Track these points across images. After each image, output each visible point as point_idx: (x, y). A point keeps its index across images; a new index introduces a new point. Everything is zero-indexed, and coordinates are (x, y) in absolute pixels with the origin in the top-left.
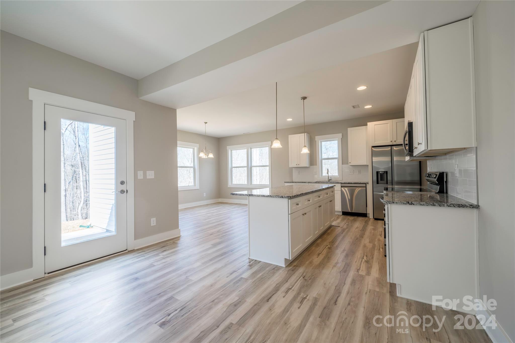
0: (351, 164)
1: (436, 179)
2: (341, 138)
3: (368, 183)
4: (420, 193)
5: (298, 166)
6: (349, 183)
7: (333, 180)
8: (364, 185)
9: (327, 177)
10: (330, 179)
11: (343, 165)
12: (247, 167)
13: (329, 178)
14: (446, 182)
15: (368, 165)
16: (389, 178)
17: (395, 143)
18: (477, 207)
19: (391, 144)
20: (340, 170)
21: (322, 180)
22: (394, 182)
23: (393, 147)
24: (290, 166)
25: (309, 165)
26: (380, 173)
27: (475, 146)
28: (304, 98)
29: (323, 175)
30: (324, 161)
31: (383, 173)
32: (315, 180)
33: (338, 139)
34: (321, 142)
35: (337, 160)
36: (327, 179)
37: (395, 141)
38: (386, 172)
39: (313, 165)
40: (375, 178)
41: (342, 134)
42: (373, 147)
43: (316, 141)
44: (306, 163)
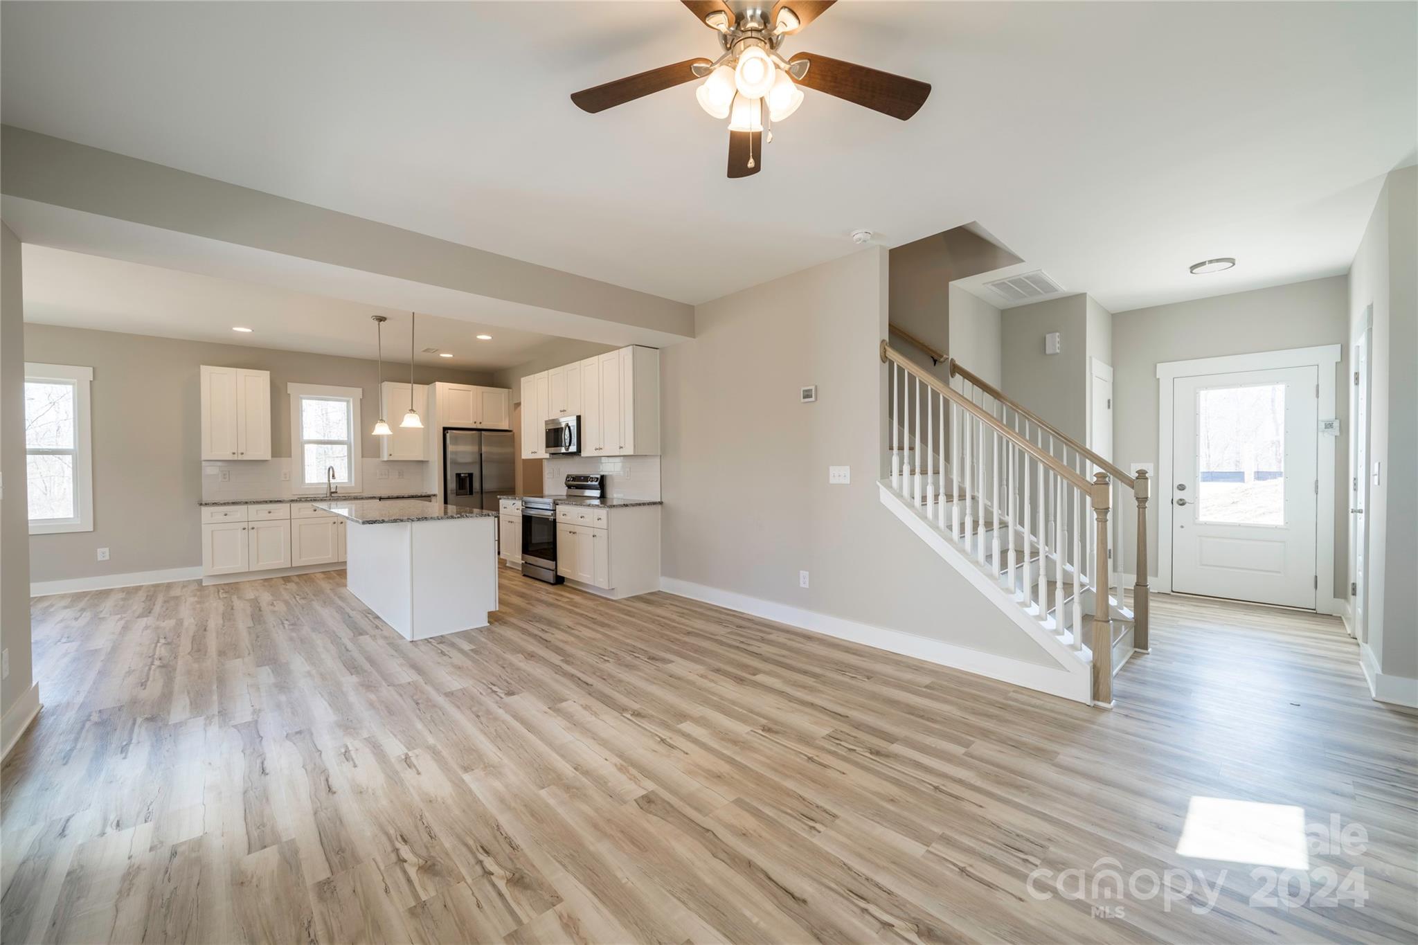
0: (388, 459)
2: (361, 400)
5: (240, 458)
7: (341, 492)
9: (325, 486)
10: (333, 490)
11: (364, 459)
13: (330, 489)
14: (605, 485)
15: (437, 462)
16: (476, 485)
17: (481, 427)
18: (660, 503)
19: (474, 426)
20: (357, 471)
21: (311, 494)
22: (483, 491)
23: (483, 432)
24: (205, 455)
25: (272, 457)
26: (462, 475)
27: (659, 454)
28: (381, 319)
29: (307, 481)
30: (307, 446)
31: (467, 475)
32: (287, 496)
33: (351, 400)
34: (302, 398)
35: (346, 446)
36: (323, 492)
37: (480, 423)
38: (471, 475)
39: (280, 457)
40: (452, 485)
41: (363, 390)
42: (445, 429)
43: (289, 394)
44: (264, 452)
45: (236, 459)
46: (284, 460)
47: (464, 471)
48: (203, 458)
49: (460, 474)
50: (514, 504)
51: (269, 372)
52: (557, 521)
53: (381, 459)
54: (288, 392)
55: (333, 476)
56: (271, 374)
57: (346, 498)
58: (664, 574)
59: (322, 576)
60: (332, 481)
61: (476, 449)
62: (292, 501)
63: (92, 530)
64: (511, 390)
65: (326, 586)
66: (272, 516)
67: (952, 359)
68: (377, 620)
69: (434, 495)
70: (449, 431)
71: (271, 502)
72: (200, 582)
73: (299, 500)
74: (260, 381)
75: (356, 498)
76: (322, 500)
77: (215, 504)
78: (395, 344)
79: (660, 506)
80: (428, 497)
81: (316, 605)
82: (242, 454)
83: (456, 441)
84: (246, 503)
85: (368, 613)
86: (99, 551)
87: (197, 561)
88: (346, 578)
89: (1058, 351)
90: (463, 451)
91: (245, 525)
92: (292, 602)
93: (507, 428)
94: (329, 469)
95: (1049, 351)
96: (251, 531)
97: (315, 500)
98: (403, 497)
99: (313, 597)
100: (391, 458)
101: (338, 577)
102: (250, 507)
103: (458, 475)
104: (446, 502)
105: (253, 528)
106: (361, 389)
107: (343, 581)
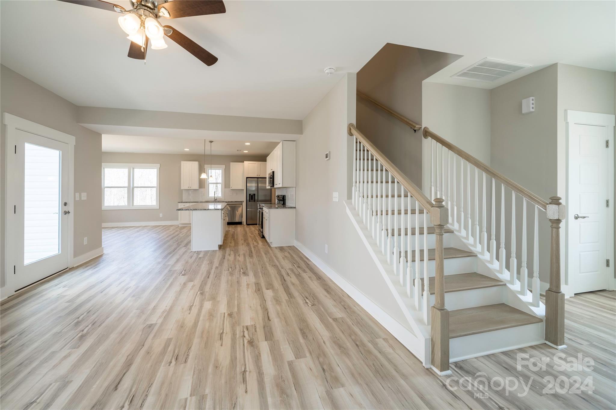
0: (232, 188)
1: (282, 199)
2: (225, 169)
3: (243, 202)
4: (271, 205)
5: (190, 189)
6: (231, 202)
7: (218, 199)
8: (241, 203)
9: (214, 198)
10: (216, 199)
11: (225, 189)
12: (129, 187)
14: (285, 199)
15: (243, 190)
16: (256, 198)
17: (259, 177)
18: (295, 208)
19: (257, 177)
20: (223, 193)
22: (258, 200)
23: (259, 179)
25: (199, 188)
27: (295, 186)
28: (211, 142)
29: (208, 196)
30: (210, 185)
31: (253, 195)
33: (222, 169)
34: (208, 169)
35: (221, 184)
37: (259, 175)
38: (255, 194)
39: (202, 188)
40: (249, 198)
41: (225, 166)
42: (247, 178)
43: (205, 168)
44: (196, 187)
47: (252, 193)
48: (182, 188)
51: (198, 162)
52: (263, 213)
53: (230, 189)
55: (216, 194)
58: (296, 239)
60: (216, 196)
61: (256, 185)
63: (159, 208)
67: (425, 128)
72: (179, 225)
73: (207, 201)
74: (195, 164)
75: (221, 202)
78: (232, 150)
82: (191, 187)
83: (251, 182)
84: (189, 202)
86: (160, 214)
89: (532, 110)
90: (253, 186)
95: (524, 111)
97: (210, 202)
103: (251, 195)
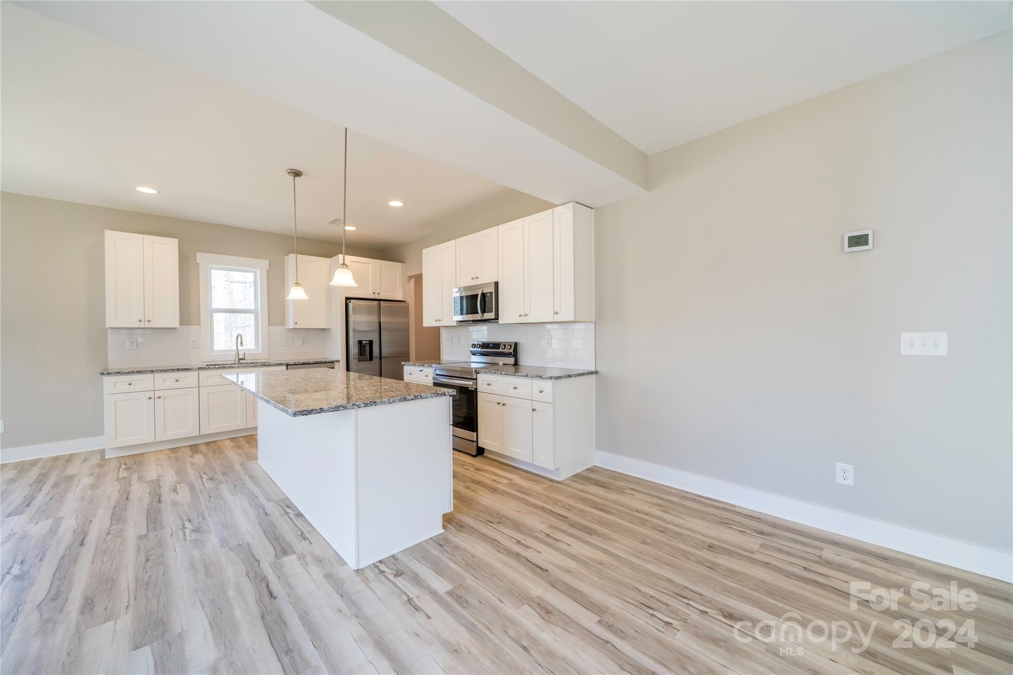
0: (293, 326)
1: (511, 350)
2: (268, 271)
7: (249, 359)
9: (233, 354)
10: (241, 357)
11: (270, 328)
13: (239, 356)
15: (329, 329)
16: (375, 351)
18: (596, 372)
19: (373, 297)
20: (264, 338)
21: (219, 360)
22: (382, 356)
23: (381, 302)
24: (110, 322)
25: (180, 325)
26: (364, 342)
27: (594, 320)
28: (297, 174)
29: (216, 348)
30: (216, 316)
31: (368, 342)
32: (196, 364)
33: (258, 270)
34: (211, 269)
35: (253, 315)
36: (231, 359)
37: (379, 294)
38: (371, 342)
39: (189, 325)
40: (354, 350)
41: (269, 261)
42: (347, 299)
43: (198, 264)
44: (171, 319)
45: (143, 326)
46: (193, 328)
47: (365, 338)
48: (108, 325)
49: (362, 341)
50: (421, 371)
51: (177, 240)
52: (478, 390)
53: (287, 327)
54: (197, 262)
55: (241, 344)
56: (179, 241)
57: (254, 365)
58: (599, 447)
59: (232, 444)
60: (240, 348)
61: (375, 319)
62: (200, 369)
64: (404, 264)
65: (234, 457)
66: (178, 385)
68: (300, 520)
69: (337, 361)
70: (352, 300)
71: (178, 370)
72: (102, 452)
73: (208, 367)
75: (264, 365)
76: (230, 367)
77: (118, 373)
79: (594, 376)
80: (331, 364)
81: (226, 491)
82: (149, 321)
83: (356, 311)
84: (152, 371)
85: (286, 505)
87: (99, 431)
88: (257, 447)
91: (151, 394)
92: (198, 485)
93: (401, 299)
94: (238, 336)
96: (157, 401)
97: (223, 367)
98: (309, 364)
99: (222, 478)
100: (297, 326)
101: (247, 445)
102: (157, 375)
103: (360, 342)
104: (348, 369)
105: (159, 398)
106: (268, 261)
107: (253, 450)
